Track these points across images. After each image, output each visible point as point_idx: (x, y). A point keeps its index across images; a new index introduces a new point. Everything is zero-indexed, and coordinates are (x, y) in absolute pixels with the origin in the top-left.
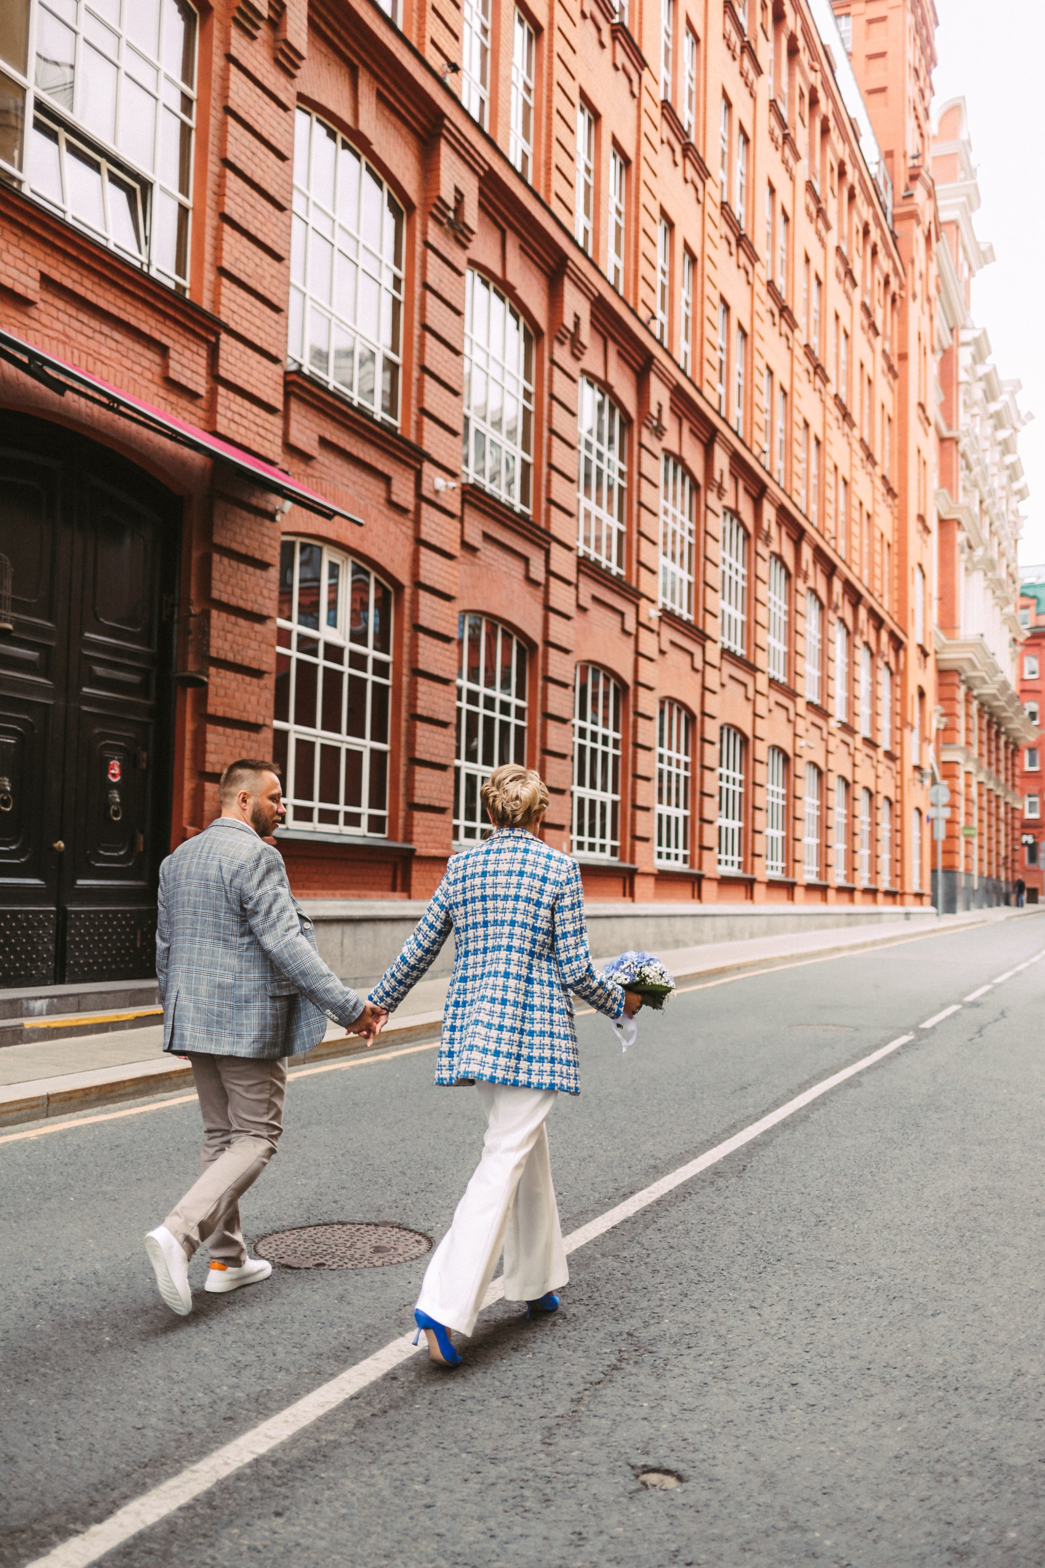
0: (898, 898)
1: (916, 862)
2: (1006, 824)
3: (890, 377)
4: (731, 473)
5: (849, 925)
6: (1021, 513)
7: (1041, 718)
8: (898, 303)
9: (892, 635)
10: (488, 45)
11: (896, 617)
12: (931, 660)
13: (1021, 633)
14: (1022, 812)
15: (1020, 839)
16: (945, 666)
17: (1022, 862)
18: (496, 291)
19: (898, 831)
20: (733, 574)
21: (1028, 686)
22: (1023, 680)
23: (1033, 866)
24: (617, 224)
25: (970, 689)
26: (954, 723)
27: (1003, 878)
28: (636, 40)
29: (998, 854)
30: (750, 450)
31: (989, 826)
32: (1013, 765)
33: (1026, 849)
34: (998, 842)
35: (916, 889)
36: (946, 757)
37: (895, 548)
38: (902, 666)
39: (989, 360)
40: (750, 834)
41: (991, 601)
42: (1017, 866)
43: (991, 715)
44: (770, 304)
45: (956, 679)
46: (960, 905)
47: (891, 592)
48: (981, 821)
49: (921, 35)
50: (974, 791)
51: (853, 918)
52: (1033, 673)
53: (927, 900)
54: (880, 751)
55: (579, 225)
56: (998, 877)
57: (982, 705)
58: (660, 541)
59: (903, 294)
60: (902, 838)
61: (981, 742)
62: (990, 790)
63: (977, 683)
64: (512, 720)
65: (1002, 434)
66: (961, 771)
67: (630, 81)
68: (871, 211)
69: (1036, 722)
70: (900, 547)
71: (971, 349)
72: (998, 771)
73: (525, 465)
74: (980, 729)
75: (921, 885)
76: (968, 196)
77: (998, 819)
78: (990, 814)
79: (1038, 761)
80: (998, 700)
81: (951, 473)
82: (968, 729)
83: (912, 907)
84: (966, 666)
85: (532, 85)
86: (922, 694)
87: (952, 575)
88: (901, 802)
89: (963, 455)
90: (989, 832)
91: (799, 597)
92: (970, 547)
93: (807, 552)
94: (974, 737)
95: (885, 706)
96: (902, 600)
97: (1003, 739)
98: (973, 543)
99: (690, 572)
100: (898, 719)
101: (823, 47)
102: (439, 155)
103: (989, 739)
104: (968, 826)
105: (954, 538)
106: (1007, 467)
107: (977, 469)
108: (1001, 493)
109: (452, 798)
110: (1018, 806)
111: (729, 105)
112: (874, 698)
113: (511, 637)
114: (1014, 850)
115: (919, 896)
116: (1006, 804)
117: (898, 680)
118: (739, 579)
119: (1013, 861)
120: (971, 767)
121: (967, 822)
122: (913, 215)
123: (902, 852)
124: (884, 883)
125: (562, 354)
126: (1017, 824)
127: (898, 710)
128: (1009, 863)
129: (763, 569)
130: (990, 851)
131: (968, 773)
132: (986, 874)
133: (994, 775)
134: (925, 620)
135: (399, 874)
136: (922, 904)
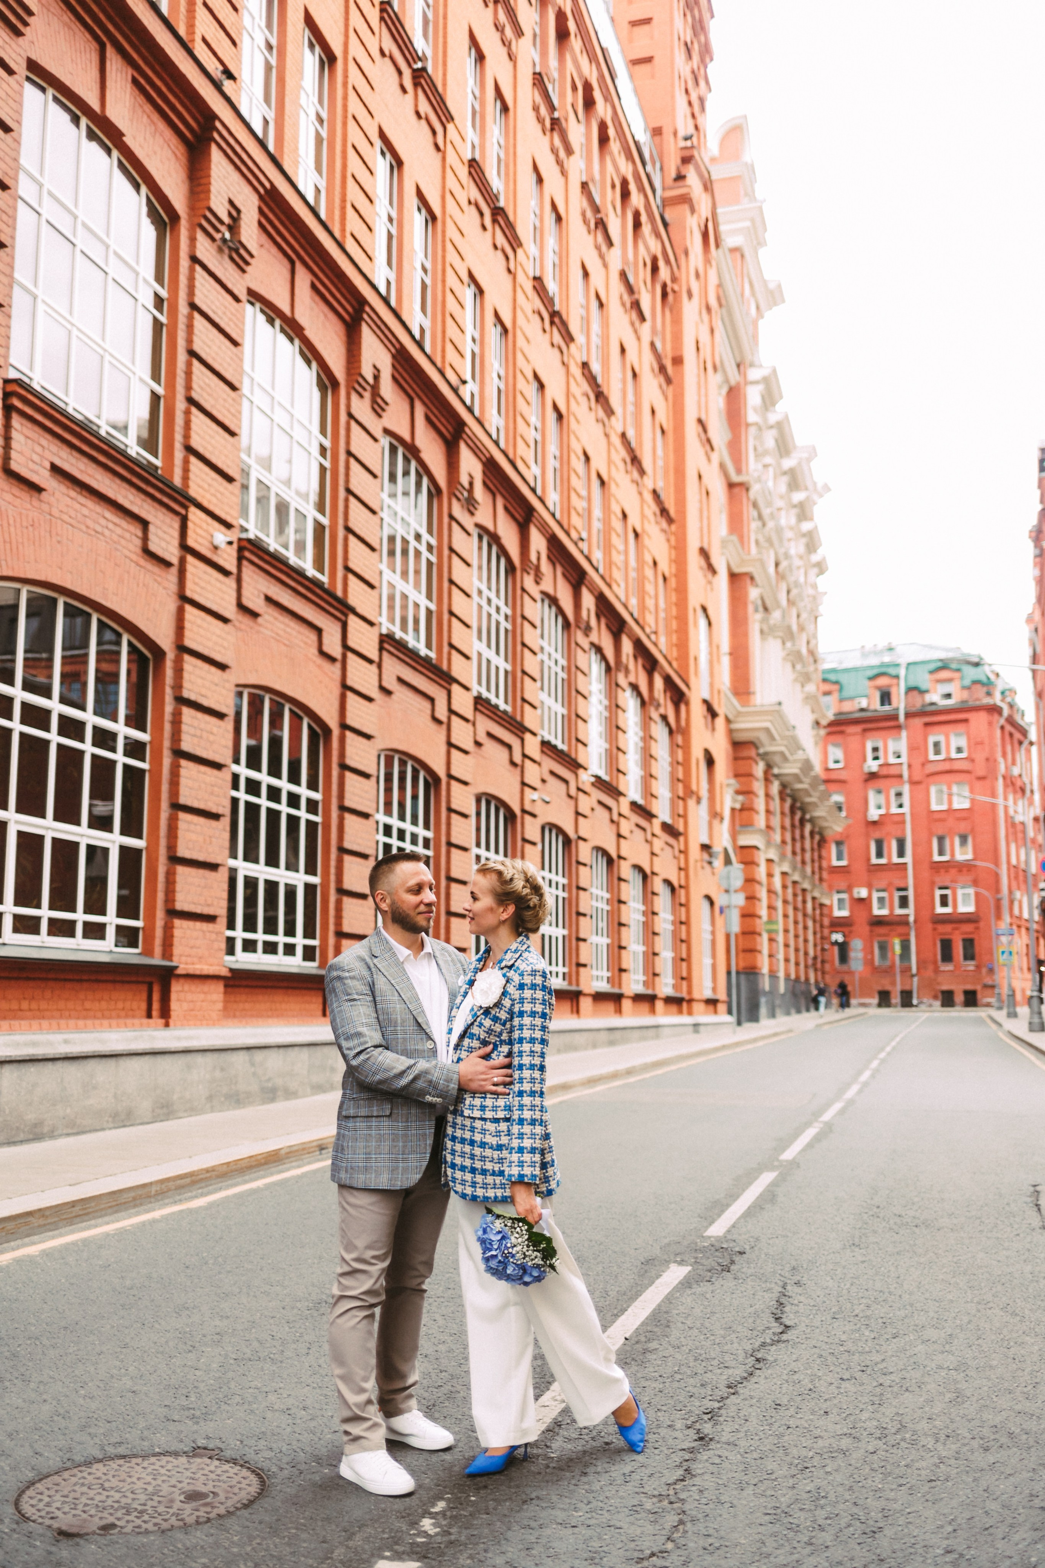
0: (685, 1005)
1: (708, 961)
2: (814, 921)
3: (662, 379)
4: (549, 558)
5: (612, 1043)
6: (821, 589)
7: (848, 810)
8: (671, 297)
9: (668, 681)
10: (273, 62)
11: (675, 664)
12: (720, 722)
13: (824, 716)
14: (831, 908)
15: (829, 938)
16: (741, 737)
17: (833, 962)
18: (282, 330)
19: (683, 923)
20: (552, 664)
21: (834, 776)
22: (827, 770)
23: (844, 968)
24: (423, 282)
25: (769, 767)
26: (752, 802)
27: (812, 980)
28: (440, 89)
29: (806, 954)
30: (568, 534)
31: (796, 922)
32: (820, 857)
33: (836, 949)
34: (806, 941)
35: (708, 994)
36: (744, 841)
37: (673, 582)
38: (683, 723)
39: (781, 407)
40: (574, 942)
41: (790, 675)
42: (827, 967)
43: (794, 800)
44: (586, 387)
45: (753, 753)
46: (763, 1010)
47: (668, 634)
48: (786, 916)
49: (692, 11)
50: (777, 882)
51: (618, 1035)
52: (837, 762)
53: (722, 1007)
54: (656, 823)
55: (381, 274)
56: (807, 979)
57: (784, 786)
58: (475, 625)
59: (676, 288)
60: (688, 933)
61: (783, 828)
62: (795, 883)
63: (777, 759)
64: (303, 814)
65: (798, 497)
66: (761, 858)
67: (434, 133)
68: (630, 167)
69: (844, 814)
70: (678, 582)
71: (760, 387)
72: (803, 862)
73: (319, 529)
74: (783, 813)
75: (714, 990)
76: (753, 220)
77: (805, 915)
78: (796, 909)
79: (845, 854)
80: (801, 782)
81: (741, 521)
82: (768, 812)
83: (702, 1016)
84: (763, 737)
85: (324, 115)
86: (710, 761)
87: (746, 635)
88: (685, 887)
89: (755, 505)
90: (796, 929)
91: (620, 691)
92: (766, 609)
93: (627, 646)
94: (776, 821)
95: (662, 767)
96: (683, 644)
97: (808, 828)
98: (769, 604)
99: (506, 660)
100: (680, 786)
101: (602, 49)
102: (209, 161)
103: (793, 826)
104: (771, 920)
105: (746, 595)
106: (804, 535)
107: (770, 524)
108: (797, 562)
109: (224, 904)
110: (826, 902)
111: (540, 180)
112: (647, 757)
113: (301, 719)
114: (823, 950)
115: (712, 1002)
116: (814, 899)
117: (679, 739)
118: (559, 670)
119: (823, 962)
120: (773, 854)
121: (770, 916)
122: (685, 199)
123: (689, 949)
124: (666, 987)
125: (361, 408)
126: (826, 922)
127: (681, 776)
128: (819, 964)
129: (582, 659)
130: (797, 950)
131: (770, 861)
132: (793, 976)
133: (799, 865)
134: (712, 674)
135: (156, 997)
136: (716, 1012)
